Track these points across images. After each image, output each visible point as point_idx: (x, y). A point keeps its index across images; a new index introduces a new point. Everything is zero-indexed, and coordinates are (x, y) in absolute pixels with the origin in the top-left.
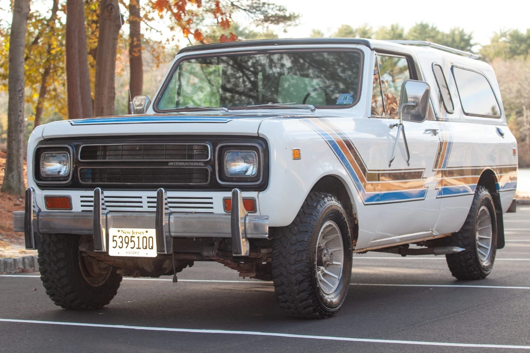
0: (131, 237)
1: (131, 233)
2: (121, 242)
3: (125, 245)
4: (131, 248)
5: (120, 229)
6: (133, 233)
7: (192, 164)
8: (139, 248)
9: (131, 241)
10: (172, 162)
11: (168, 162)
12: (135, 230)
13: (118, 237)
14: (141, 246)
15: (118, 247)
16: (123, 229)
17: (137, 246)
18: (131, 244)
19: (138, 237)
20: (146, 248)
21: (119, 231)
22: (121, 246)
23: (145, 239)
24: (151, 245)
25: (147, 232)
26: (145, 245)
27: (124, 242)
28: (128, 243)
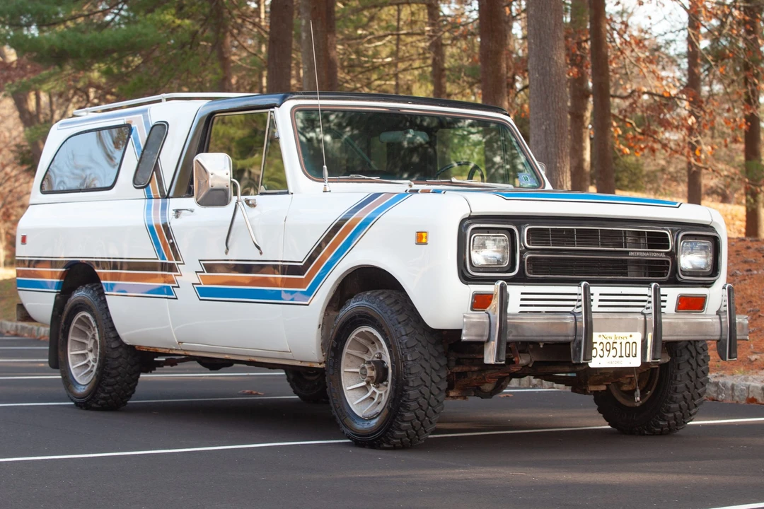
0: (613, 343)
1: (613, 338)
2: (602, 350)
3: (606, 353)
4: (614, 357)
5: (601, 334)
6: (616, 338)
7: (653, 254)
8: (621, 356)
9: (613, 348)
10: (632, 251)
11: (628, 252)
12: (618, 334)
13: (598, 343)
14: (623, 354)
15: (598, 356)
16: (604, 334)
17: (619, 354)
18: (613, 352)
19: (621, 343)
20: (629, 356)
21: (600, 336)
22: (602, 355)
23: (628, 344)
24: (634, 352)
25: (631, 336)
26: (628, 352)
27: (604, 349)
28: (609, 351)
